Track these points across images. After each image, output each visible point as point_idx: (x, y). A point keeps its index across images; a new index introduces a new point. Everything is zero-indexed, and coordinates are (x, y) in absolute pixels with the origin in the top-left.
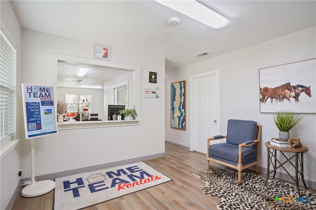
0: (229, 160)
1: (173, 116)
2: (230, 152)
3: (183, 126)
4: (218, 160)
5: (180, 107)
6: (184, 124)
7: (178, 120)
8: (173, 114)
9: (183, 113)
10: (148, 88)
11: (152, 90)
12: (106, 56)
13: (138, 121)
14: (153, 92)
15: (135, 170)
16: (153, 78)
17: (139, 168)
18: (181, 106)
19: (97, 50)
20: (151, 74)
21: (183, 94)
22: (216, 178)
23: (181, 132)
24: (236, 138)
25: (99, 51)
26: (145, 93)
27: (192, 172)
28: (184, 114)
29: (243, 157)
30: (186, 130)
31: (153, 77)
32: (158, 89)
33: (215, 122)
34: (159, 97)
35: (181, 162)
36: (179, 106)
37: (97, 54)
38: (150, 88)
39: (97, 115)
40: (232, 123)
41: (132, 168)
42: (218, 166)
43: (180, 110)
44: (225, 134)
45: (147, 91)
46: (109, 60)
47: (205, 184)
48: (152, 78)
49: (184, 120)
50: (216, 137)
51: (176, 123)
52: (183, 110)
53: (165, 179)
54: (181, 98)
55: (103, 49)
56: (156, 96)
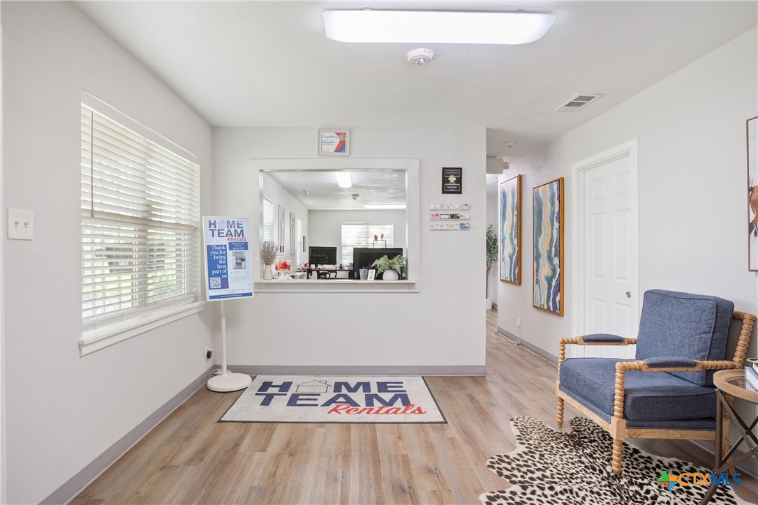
1: (537, 275)
3: (556, 304)
5: (550, 251)
6: (558, 298)
7: (547, 286)
8: (537, 270)
9: (557, 267)
10: (438, 208)
11: (450, 210)
13: (414, 283)
14: (453, 216)
16: (452, 181)
18: (553, 249)
19: (324, 139)
20: (446, 172)
21: (556, 215)
23: (553, 319)
25: (329, 140)
26: (431, 220)
28: (558, 271)
30: (563, 316)
31: (452, 179)
32: (465, 207)
33: (629, 295)
34: (468, 227)
36: (548, 249)
38: (445, 207)
43: (550, 259)
45: (437, 215)
46: (348, 154)
48: (448, 182)
49: (559, 288)
51: (542, 295)
52: (556, 261)
54: (553, 226)
56: (461, 224)
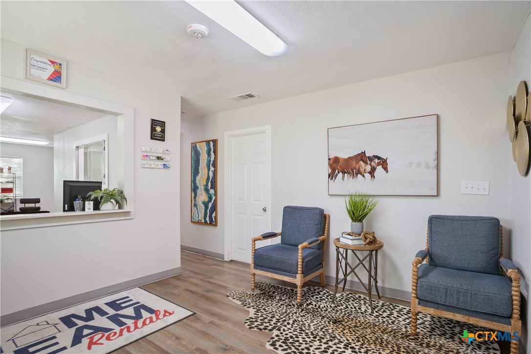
0: (284, 271)
1: (195, 201)
2: (285, 258)
3: (212, 219)
4: (268, 271)
5: (207, 185)
6: (214, 215)
7: (204, 208)
8: (195, 198)
9: (213, 195)
10: (148, 150)
11: (157, 153)
12: (56, 77)
13: (129, 212)
14: (158, 158)
15: (123, 305)
16: (158, 130)
17: (131, 300)
18: (210, 184)
19: (34, 62)
20: (154, 123)
21: (212, 162)
22: (266, 300)
23: (210, 229)
24: (295, 234)
25: (40, 65)
26: (143, 160)
27: (228, 296)
28: (214, 198)
29: (304, 264)
30: (217, 226)
31: (159, 129)
32: (167, 152)
33: (265, 210)
34: (169, 167)
35: (209, 282)
36: (205, 184)
37: (34, 72)
38: (153, 150)
39: (37, 201)
40: (290, 212)
41: (118, 302)
42: (268, 281)
43: (207, 190)
44: (279, 230)
45: (147, 156)
46: (65, 87)
47: (248, 312)
48: (156, 131)
49: (214, 208)
50: (266, 235)
51: (200, 214)
52: (212, 191)
53: (181, 313)
54: (209, 169)
55: (50, 63)
56: (164, 164)
